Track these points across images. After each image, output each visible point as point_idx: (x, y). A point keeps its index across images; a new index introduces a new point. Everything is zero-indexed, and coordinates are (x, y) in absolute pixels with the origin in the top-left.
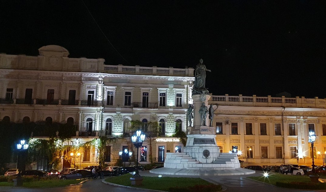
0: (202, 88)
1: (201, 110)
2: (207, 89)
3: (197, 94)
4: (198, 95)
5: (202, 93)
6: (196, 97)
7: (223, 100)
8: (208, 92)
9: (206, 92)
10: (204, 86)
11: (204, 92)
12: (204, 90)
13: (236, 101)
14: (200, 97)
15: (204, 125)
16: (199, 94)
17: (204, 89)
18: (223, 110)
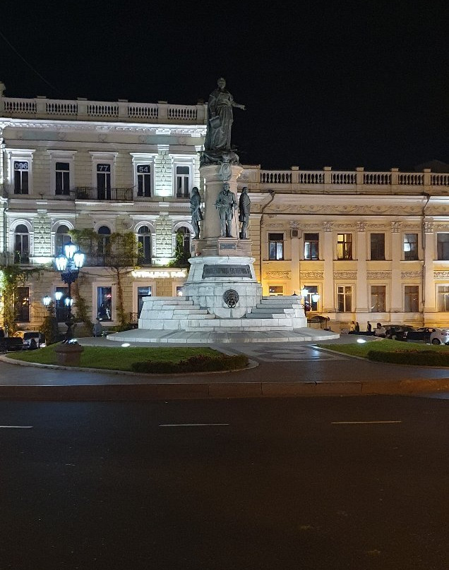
0: (223, 149)
1: (220, 201)
2: (236, 152)
3: (211, 162)
4: (213, 167)
5: (222, 160)
6: (209, 171)
7: (286, 180)
8: (238, 158)
9: (233, 159)
10: (229, 144)
11: (227, 158)
12: (227, 154)
13: (317, 183)
14: (218, 170)
15: (228, 235)
16: (217, 163)
17: (229, 152)
18: (284, 205)
